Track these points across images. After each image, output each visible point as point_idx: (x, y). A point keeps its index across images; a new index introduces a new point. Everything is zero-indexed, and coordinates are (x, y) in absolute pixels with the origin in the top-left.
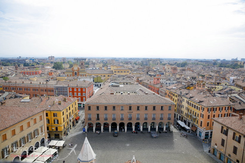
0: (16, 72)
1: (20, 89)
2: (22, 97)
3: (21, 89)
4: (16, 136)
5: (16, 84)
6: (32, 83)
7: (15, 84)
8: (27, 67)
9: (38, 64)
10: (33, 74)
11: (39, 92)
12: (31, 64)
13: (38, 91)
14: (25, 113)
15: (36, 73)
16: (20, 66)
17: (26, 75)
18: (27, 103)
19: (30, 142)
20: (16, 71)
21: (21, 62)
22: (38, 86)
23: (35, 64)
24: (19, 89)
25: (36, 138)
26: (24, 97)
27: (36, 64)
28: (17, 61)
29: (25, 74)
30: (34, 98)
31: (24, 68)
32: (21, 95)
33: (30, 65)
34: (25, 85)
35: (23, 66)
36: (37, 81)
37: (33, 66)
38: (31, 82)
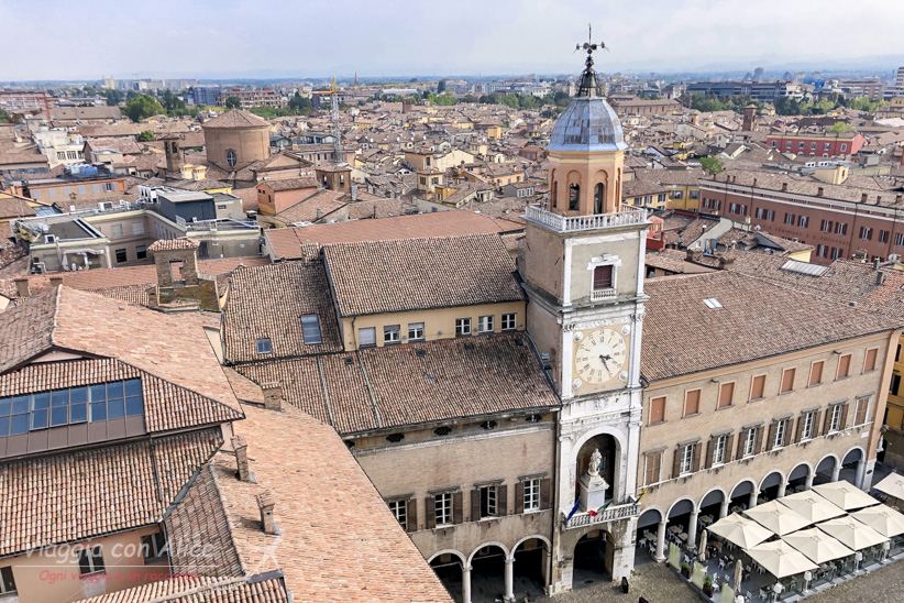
0: (746, 138)
1: (765, 212)
2: (782, 250)
3: (770, 215)
4: (762, 402)
5: (756, 191)
6: (825, 194)
7: (749, 190)
8: (790, 119)
9: (842, 101)
10: (819, 154)
11: (847, 238)
12: (810, 104)
13: (844, 232)
14: (811, 323)
15: (835, 150)
16: (763, 111)
17: (788, 155)
18: (807, 278)
19: (805, 444)
20: (745, 133)
21: (763, 93)
22: (848, 209)
23: (827, 104)
24: (761, 211)
25: (832, 437)
26: (790, 253)
27: (832, 105)
28: (747, 91)
29: (783, 150)
30: (843, 265)
31: (777, 123)
32: (776, 239)
33: (805, 107)
34: (791, 200)
35: (773, 112)
36: (848, 185)
37: (816, 111)
38: (821, 189)
